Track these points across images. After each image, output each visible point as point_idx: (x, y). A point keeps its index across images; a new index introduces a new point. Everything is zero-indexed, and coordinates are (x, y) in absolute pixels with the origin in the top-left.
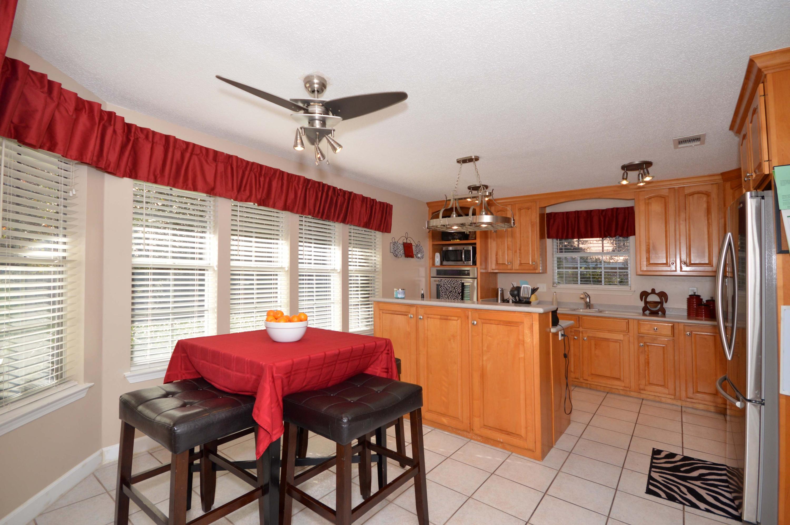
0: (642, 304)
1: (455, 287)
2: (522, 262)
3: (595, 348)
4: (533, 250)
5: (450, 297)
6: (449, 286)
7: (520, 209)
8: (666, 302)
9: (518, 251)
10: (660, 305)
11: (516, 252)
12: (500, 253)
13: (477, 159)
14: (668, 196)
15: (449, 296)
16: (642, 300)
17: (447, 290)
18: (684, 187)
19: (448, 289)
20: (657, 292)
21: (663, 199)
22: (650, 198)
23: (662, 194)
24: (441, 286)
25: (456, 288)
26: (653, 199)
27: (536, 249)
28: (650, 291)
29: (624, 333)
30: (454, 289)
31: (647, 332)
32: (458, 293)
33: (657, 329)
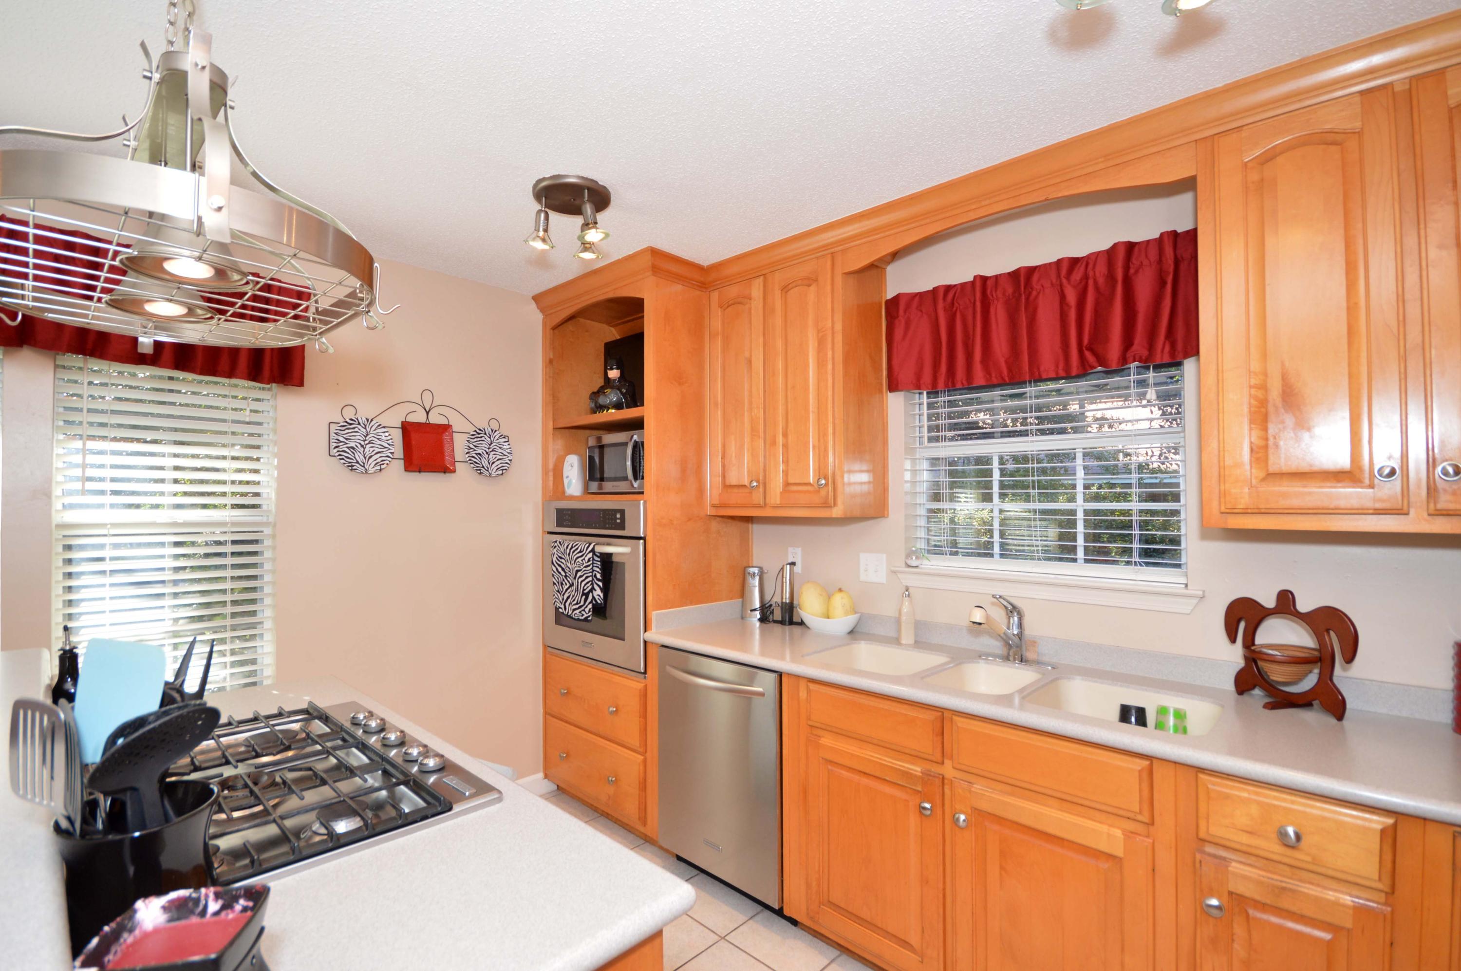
2: (791, 481)
3: (1002, 868)
4: (822, 435)
7: (785, 289)
8: (1350, 656)
9: (780, 440)
10: (1316, 671)
11: (774, 443)
12: (732, 450)
14: (1359, 134)
16: (1233, 640)
18: (1442, 72)
20: (1304, 605)
21: (1333, 148)
22: (1268, 158)
23: (1328, 126)
25: (579, 574)
26: (1280, 160)
27: (830, 430)
29: (1131, 826)
31: (1245, 839)
32: (583, 594)
33: (1298, 837)
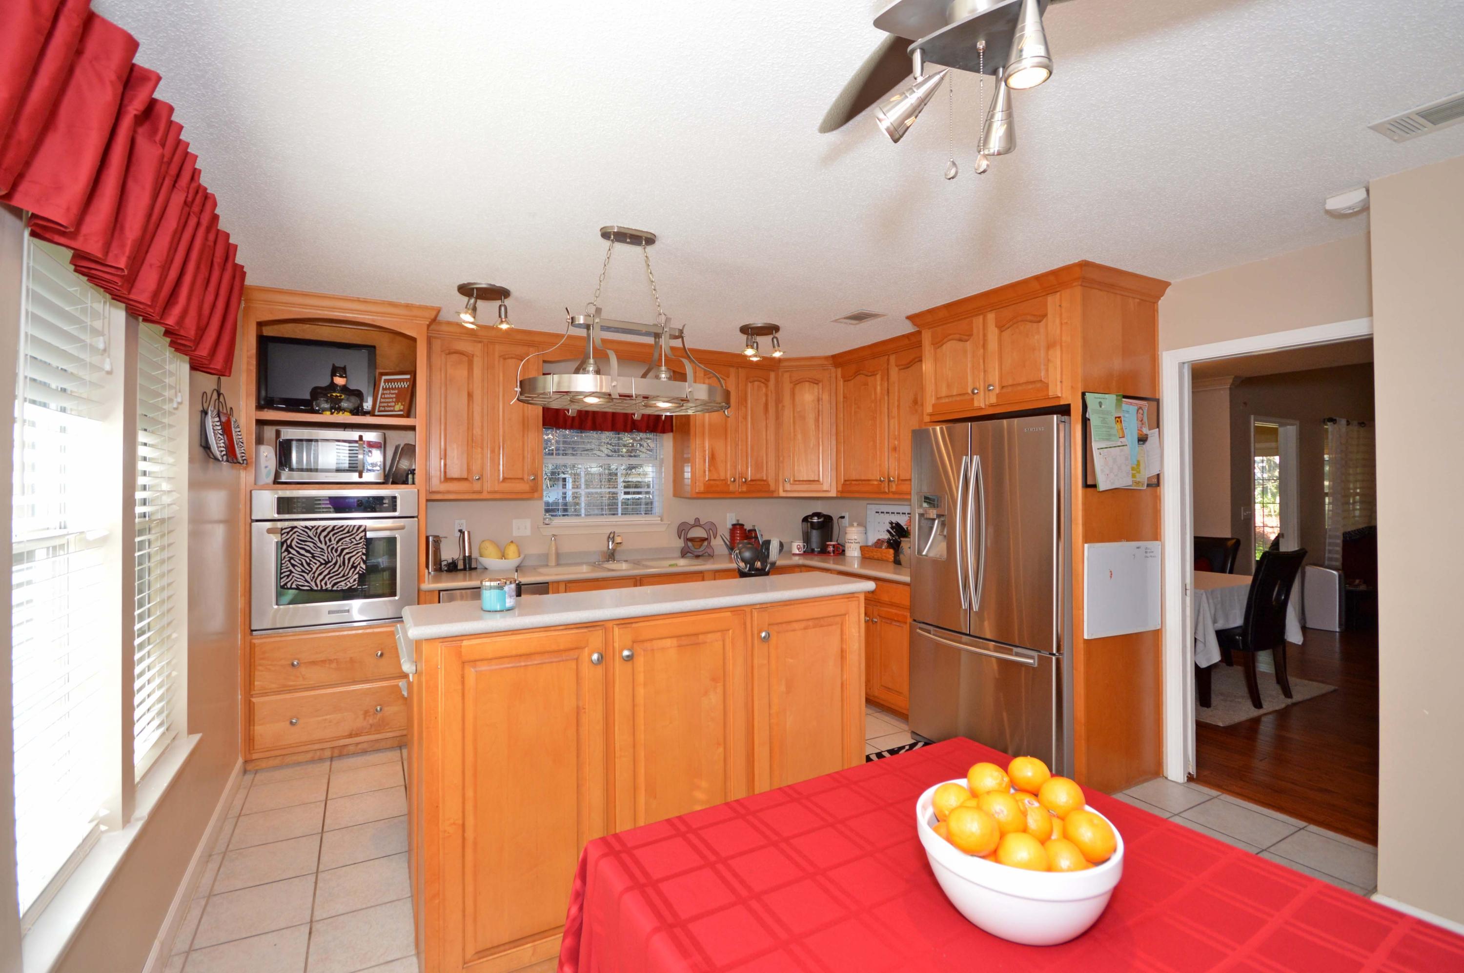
0: (680, 543)
1: (343, 550)
2: (506, 476)
4: (530, 450)
5: (321, 577)
6: (323, 546)
8: (715, 537)
9: (498, 450)
10: (706, 543)
11: (492, 451)
12: (454, 454)
13: (650, 240)
15: (320, 574)
16: (680, 538)
17: (313, 557)
19: (317, 553)
24: (290, 546)
25: (347, 551)
27: (536, 448)
28: (692, 522)
30: (339, 556)
32: (353, 567)
